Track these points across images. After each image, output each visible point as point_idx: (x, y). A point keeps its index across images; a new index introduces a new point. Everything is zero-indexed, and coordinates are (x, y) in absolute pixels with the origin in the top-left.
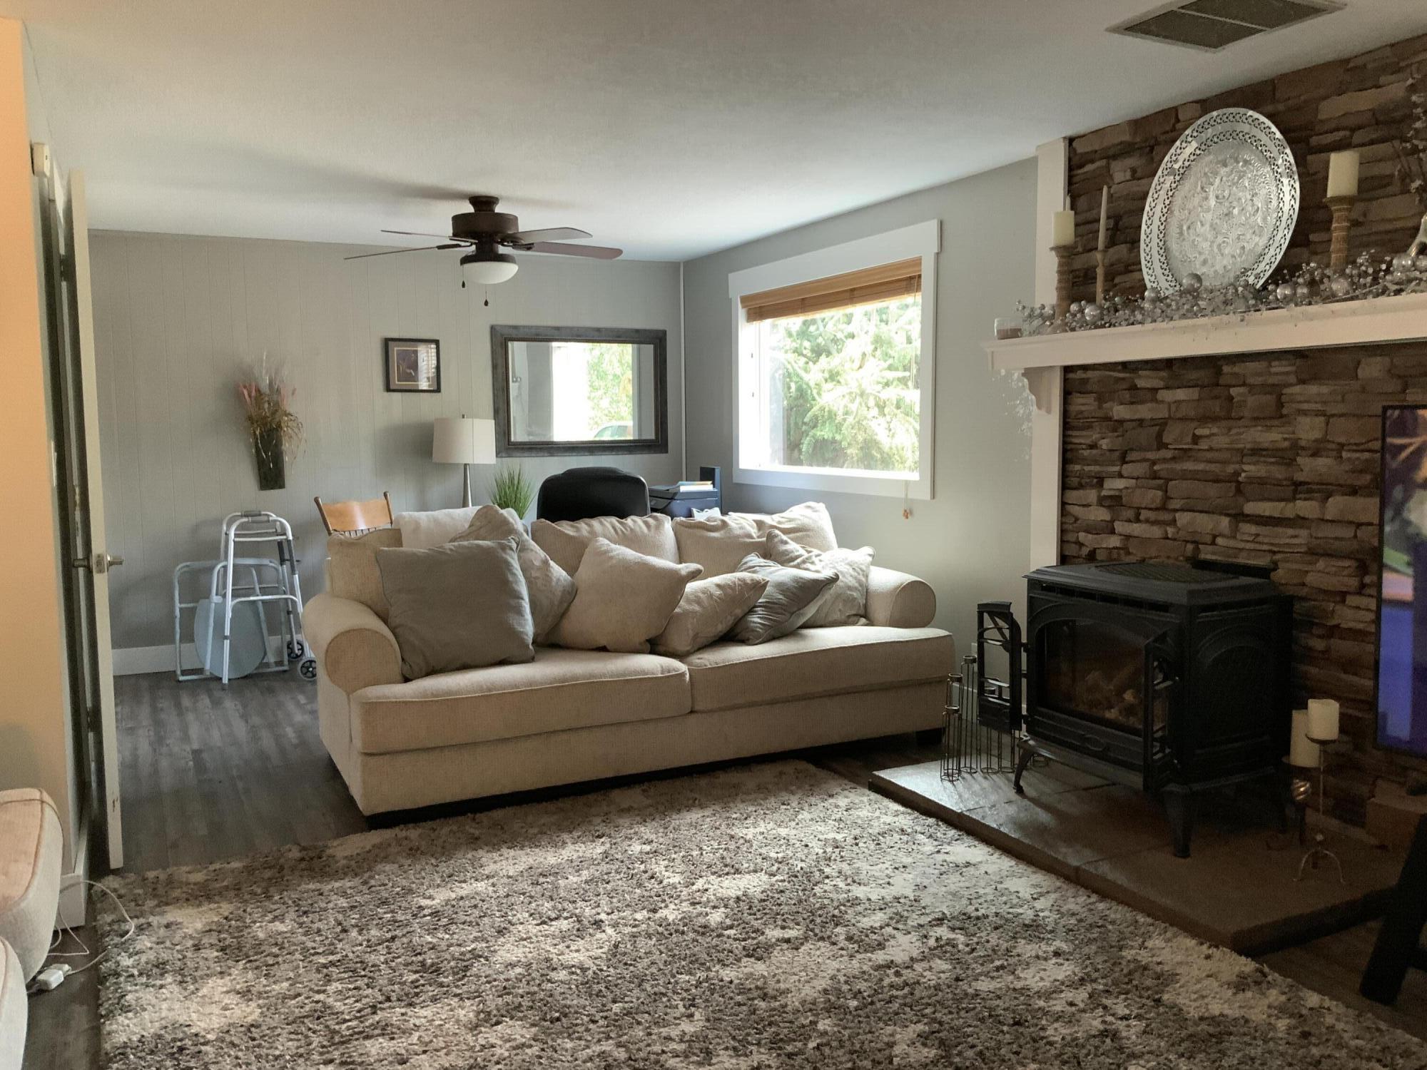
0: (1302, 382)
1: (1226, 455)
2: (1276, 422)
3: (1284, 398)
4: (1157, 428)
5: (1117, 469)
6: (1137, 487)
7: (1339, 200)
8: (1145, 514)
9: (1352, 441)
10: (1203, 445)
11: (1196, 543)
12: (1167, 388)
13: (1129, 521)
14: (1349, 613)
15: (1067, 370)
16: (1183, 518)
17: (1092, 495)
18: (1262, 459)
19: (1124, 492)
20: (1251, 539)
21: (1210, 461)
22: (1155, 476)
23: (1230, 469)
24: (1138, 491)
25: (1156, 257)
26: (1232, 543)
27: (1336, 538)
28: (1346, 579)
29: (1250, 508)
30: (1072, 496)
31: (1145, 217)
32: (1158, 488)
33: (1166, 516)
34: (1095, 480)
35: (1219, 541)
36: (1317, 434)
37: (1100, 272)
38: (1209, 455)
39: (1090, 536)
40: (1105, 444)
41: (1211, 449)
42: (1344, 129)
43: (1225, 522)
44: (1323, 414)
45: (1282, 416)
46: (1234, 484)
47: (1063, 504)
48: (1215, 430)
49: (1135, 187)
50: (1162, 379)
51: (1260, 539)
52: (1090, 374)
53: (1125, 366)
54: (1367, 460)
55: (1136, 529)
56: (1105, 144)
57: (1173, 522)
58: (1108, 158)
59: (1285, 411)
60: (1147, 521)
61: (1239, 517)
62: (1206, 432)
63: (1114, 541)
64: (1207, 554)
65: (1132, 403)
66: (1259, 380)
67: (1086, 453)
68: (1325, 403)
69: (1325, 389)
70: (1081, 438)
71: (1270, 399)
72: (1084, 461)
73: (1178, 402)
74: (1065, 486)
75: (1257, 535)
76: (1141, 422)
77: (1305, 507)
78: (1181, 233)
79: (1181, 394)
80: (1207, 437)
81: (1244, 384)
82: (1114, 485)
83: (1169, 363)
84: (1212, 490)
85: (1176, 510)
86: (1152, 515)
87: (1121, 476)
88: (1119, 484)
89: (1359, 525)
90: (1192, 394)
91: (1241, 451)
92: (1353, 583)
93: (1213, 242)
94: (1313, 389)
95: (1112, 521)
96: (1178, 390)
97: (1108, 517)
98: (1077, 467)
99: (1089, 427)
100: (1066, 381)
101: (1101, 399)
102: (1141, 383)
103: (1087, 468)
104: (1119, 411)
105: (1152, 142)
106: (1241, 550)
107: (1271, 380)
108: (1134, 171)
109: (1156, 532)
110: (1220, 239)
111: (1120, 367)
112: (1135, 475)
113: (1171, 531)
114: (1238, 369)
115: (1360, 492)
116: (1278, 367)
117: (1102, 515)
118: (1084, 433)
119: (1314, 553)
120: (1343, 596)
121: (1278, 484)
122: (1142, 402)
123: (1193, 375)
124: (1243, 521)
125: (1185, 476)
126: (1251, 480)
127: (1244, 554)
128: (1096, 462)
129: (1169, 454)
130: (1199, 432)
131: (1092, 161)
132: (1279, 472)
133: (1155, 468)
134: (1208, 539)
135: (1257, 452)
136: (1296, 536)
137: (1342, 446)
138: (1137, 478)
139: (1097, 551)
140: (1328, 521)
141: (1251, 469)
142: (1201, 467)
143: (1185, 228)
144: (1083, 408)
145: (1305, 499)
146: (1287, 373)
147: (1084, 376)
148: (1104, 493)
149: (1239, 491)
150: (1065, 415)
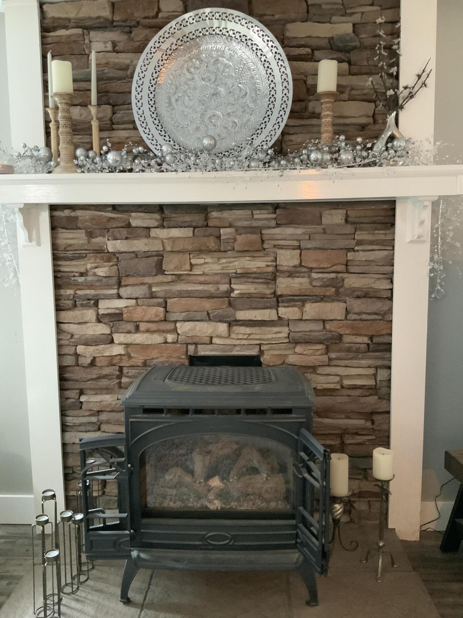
0: (278, 225)
1: (216, 278)
2: (261, 254)
3: (265, 237)
4: (156, 258)
5: (115, 291)
6: (137, 304)
8: (143, 326)
9: (322, 266)
10: (196, 271)
11: (196, 344)
12: (162, 226)
13: (129, 332)
14: (322, 379)
15: (53, 208)
16: (184, 328)
17: (90, 314)
18: (251, 280)
19: (125, 311)
20: (245, 337)
21: (201, 283)
22: (152, 296)
23: (224, 287)
24: (139, 309)
26: (228, 342)
27: (310, 331)
28: (320, 357)
29: (242, 315)
30: (66, 315)
31: (134, 85)
32: (159, 305)
33: (170, 326)
34: (92, 302)
35: (215, 340)
36: (296, 262)
37: (95, 125)
38: (202, 279)
39: (91, 349)
40: (101, 272)
41: (204, 274)
43: (222, 328)
44: (299, 248)
45: (264, 249)
46: (227, 299)
47: (58, 323)
48: (209, 260)
49: (124, 59)
50: (157, 220)
51: (252, 337)
52: (79, 213)
53: (115, 207)
54: (333, 279)
55: (138, 338)
56: (81, 15)
57: (175, 330)
58: (84, 28)
59: (265, 246)
60: (148, 331)
61: (232, 323)
62: (201, 261)
63: (117, 350)
64: (204, 351)
65: (127, 238)
66: (246, 223)
67: (81, 280)
68: (299, 241)
69: (299, 231)
70: (67, 267)
71: (255, 237)
72: (79, 287)
73: (174, 240)
74: (58, 309)
75: (249, 335)
76: (136, 254)
77: (286, 312)
78: (170, 103)
79: (175, 233)
80: (201, 265)
81: (230, 226)
82: (106, 306)
83: (161, 208)
84: (208, 305)
85: (176, 322)
86: (153, 326)
87: (119, 297)
88: (120, 304)
89: (324, 321)
90: (188, 232)
91: (228, 274)
92: (325, 358)
93: (203, 115)
94: (289, 231)
95: (111, 334)
96: (173, 230)
97: (108, 331)
98: (70, 292)
99: (80, 257)
100: (52, 217)
101: (90, 235)
102: (134, 223)
103: (79, 292)
104: (112, 246)
105: (133, 23)
106: (235, 345)
107: (255, 224)
108: (114, 44)
109: (157, 339)
110: (209, 113)
111: (111, 209)
112: (135, 296)
113: (170, 338)
114: (226, 214)
115: (325, 299)
116: (259, 214)
117: (103, 329)
118: (73, 263)
119: (294, 341)
121: (263, 297)
122: (137, 237)
123: (187, 218)
124: (236, 325)
125: (181, 295)
126: (242, 296)
127: (238, 348)
128: (90, 286)
129: (169, 279)
130: (194, 261)
131: (66, 27)
132: (267, 291)
133: (154, 289)
134: (207, 340)
135: (245, 276)
136: (277, 333)
137: (311, 269)
138: (136, 299)
139: (97, 360)
140: (305, 320)
141: (239, 289)
142: (200, 287)
143: (173, 100)
144: (71, 242)
145: (285, 307)
146: (266, 219)
147: (73, 214)
148: (101, 312)
149: (230, 304)
150: (54, 247)
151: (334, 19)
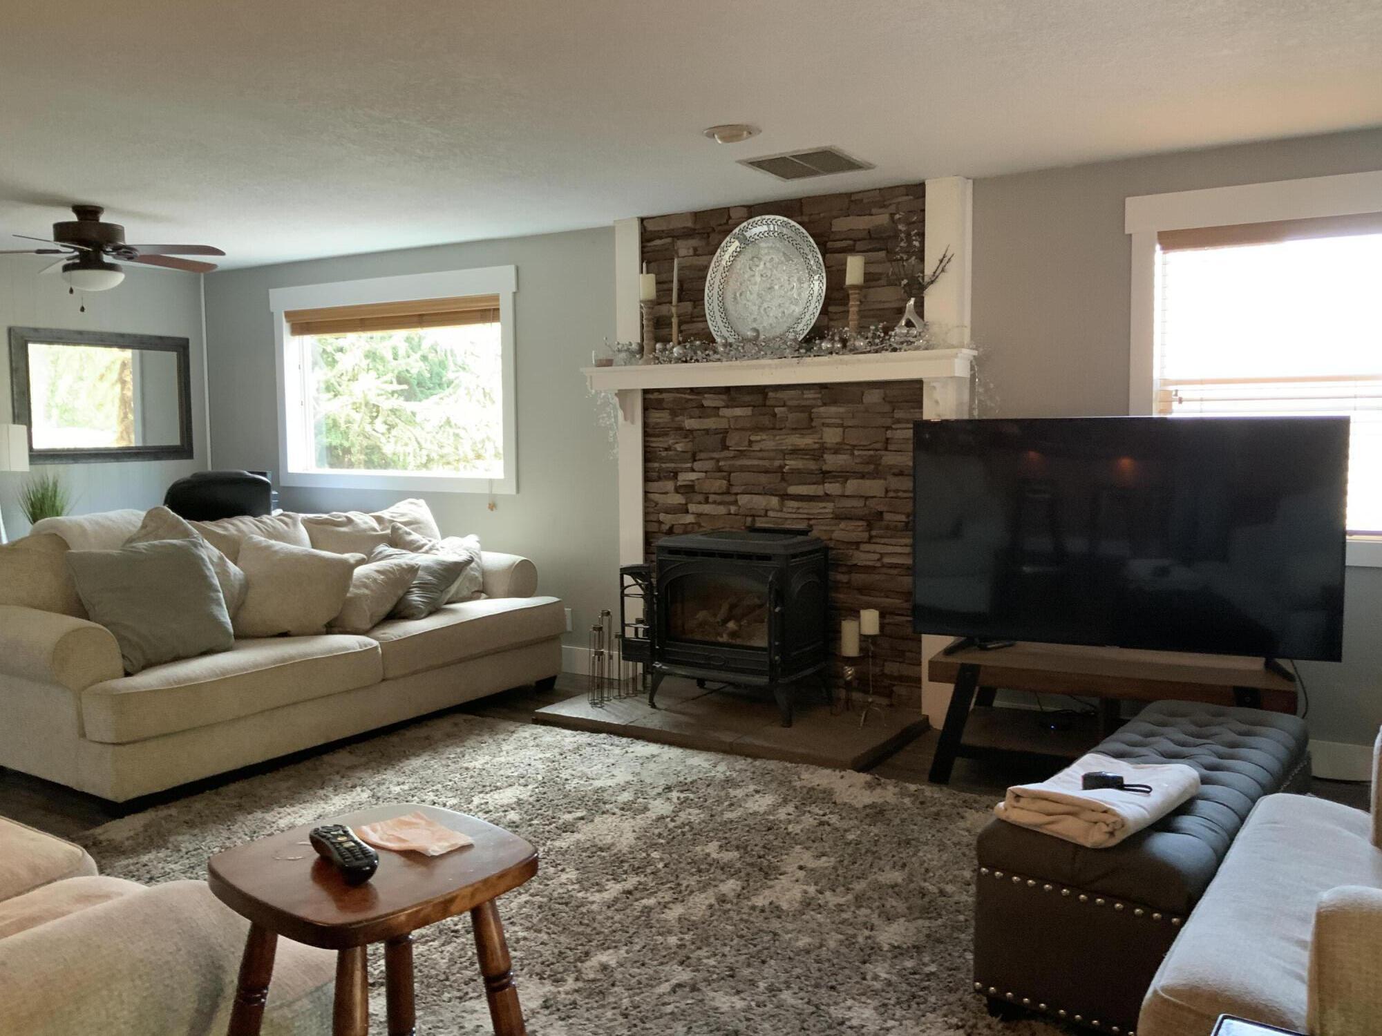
0: (825, 404)
1: (772, 454)
2: (809, 431)
3: (813, 416)
4: (721, 435)
5: (689, 465)
6: (706, 478)
7: (854, 287)
8: (712, 498)
9: (862, 443)
10: (756, 447)
11: (753, 516)
12: (727, 407)
13: (700, 503)
14: (863, 556)
15: (645, 392)
16: (743, 500)
17: (670, 485)
18: (800, 456)
19: (696, 483)
20: (794, 511)
21: (760, 459)
22: (720, 470)
23: (777, 463)
24: (707, 481)
25: (717, 314)
26: (779, 514)
27: (853, 507)
28: (860, 534)
29: (793, 490)
30: (654, 486)
31: (707, 284)
32: (724, 478)
33: (731, 498)
34: (672, 474)
35: (771, 514)
36: (838, 440)
37: (675, 321)
38: (760, 454)
39: (670, 516)
40: (679, 447)
41: (761, 451)
42: (851, 239)
43: (774, 501)
44: (842, 426)
45: (812, 427)
46: (780, 474)
47: (646, 493)
48: (764, 437)
49: (701, 261)
50: (723, 400)
51: (801, 511)
52: (664, 396)
53: (692, 390)
54: (871, 456)
55: (706, 509)
56: (671, 227)
57: (735, 502)
58: (673, 237)
59: (814, 424)
60: (715, 502)
61: (784, 497)
62: (758, 438)
63: (689, 519)
64: (760, 523)
65: (700, 417)
66: (795, 403)
67: (664, 454)
68: (842, 419)
69: (841, 410)
70: (658, 443)
71: (804, 416)
72: (662, 460)
73: (737, 418)
74: (647, 479)
75: (798, 508)
76: (707, 431)
77: (832, 488)
78: (735, 298)
79: (738, 412)
80: (759, 441)
81: (784, 406)
82: (686, 478)
83: (727, 390)
84: (763, 479)
85: (737, 494)
86: (718, 498)
87: (693, 470)
88: (693, 476)
89: (867, 498)
90: (748, 411)
91: (782, 451)
92: (866, 535)
93: (760, 307)
94: (833, 409)
95: (686, 504)
96: (736, 409)
97: (684, 502)
98: (656, 465)
99: (666, 434)
100: (644, 400)
101: (674, 413)
102: (706, 403)
103: (663, 465)
104: (689, 423)
105: (710, 230)
106: (786, 519)
107: (804, 403)
108: (695, 249)
109: (722, 510)
110: (765, 305)
111: (689, 391)
112: (704, 469)
113: (733, 509)
114: (780, 395)
115: (867, 476)
116: (809, 395)
117: (678, 499)
118: (661, 439)
119: (838, 517)
120: (857, 544)
121: (811, 472)
122: (708, 417)
123: (747, 398)
124: (787, 500)
125: (743, 469)
126: (792, 471)
127: (789, 522)
128: (672, 461)
129: (732, 454)
130: (753, 438)
131: (661, 238)
132: (812, 465)
133: (720, 464)
134: (763, 513)
135: (795, 452)
136: (825, 508)
137: (854, 446)
138: (706, 472)
139: (675, 527)
140: (847, 496)
141: (791, 464)
142: (756, 462)
143: (738, 295)
144: (659, 420)
145: (830, 483)
146: (814, 399)
147: (660, 397)
148: (679, 483)
149: (783, 479)
150: (645, 425)
151: (874, 211)
